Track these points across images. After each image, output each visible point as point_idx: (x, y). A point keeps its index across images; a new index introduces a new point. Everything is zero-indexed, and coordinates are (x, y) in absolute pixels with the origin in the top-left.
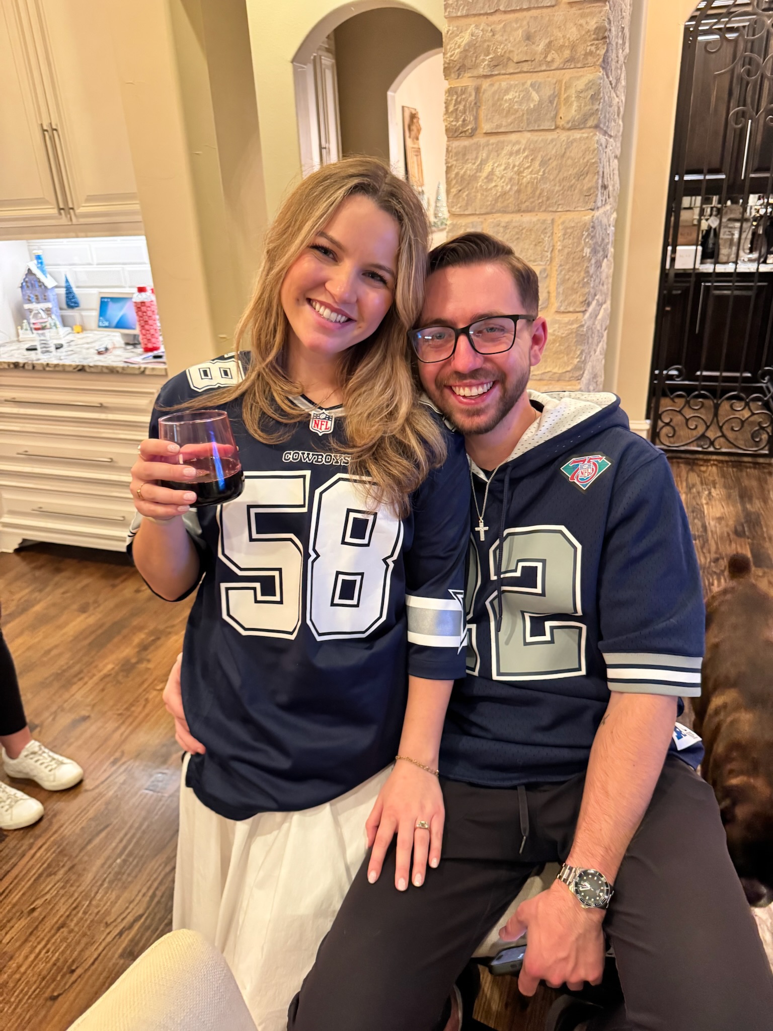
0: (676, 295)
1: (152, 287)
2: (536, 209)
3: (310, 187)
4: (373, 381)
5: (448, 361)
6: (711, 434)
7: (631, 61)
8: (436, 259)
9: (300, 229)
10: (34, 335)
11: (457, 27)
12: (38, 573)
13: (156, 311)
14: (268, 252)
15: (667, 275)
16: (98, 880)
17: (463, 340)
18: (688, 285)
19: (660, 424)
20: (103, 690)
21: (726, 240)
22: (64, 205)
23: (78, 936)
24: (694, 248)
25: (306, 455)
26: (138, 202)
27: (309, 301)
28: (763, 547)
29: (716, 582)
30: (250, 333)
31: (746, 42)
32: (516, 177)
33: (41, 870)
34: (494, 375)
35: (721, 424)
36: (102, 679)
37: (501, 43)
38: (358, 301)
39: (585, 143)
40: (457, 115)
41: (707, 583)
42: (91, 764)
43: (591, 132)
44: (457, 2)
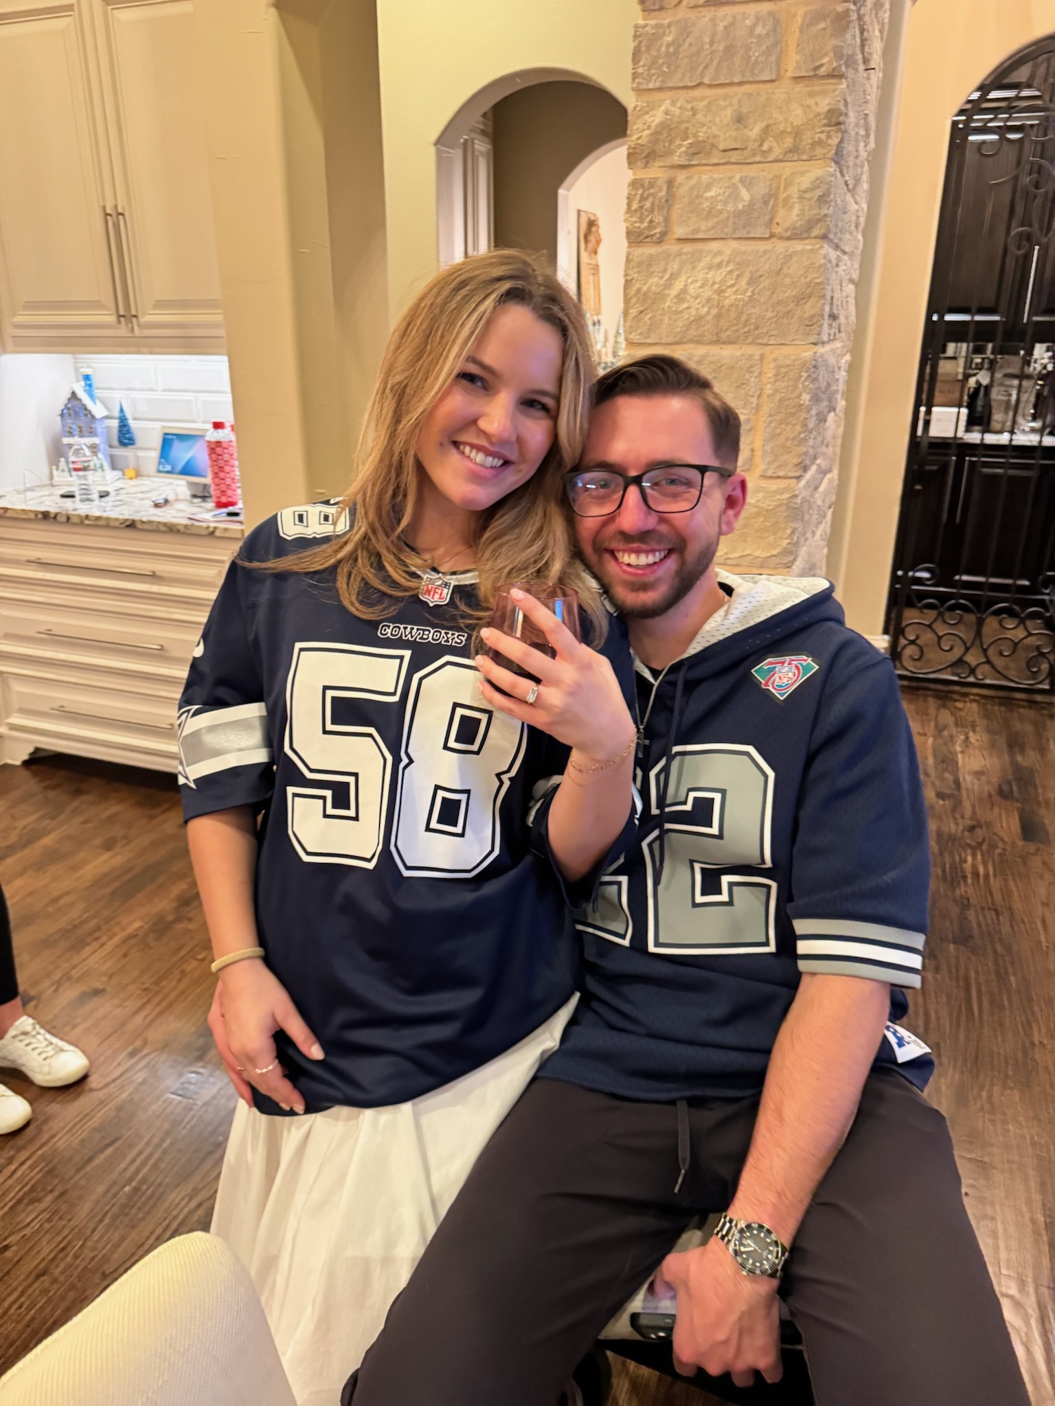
0: (930, 471)
1: (233, 423)
2: (741, 340)
5: (611, 517)
6: (972, 659)
7: (877, 160)
10: (74, 478)
11: (648, 103)
12: (51, 794)
13: (236, 455)
15: (918, 444)
16: (97, 1213)
17: (633, 491)
18: (947, 458)
19: (903, 642)
20: (125, 956)
21: (1000, 402)
22: (125, 310)
23: (63, 1288)
24: (955, 410)
25: (409, 630)
26: (220, 311)
27: (457, 445)
28: (1038, 815)
29: (969, 859)
31: (1036, 142)
32: (716, 297)
33: (21, 1193)
34: (669, 541)
35: (985, 647)
36: (125, 941)
37: (703, 125)
38: (519, 439)
39: (808, 258)
40: (642, 214)
41: (957, 858)
42: (100, 1056)
43: (816, 244)
44: (649, 70)
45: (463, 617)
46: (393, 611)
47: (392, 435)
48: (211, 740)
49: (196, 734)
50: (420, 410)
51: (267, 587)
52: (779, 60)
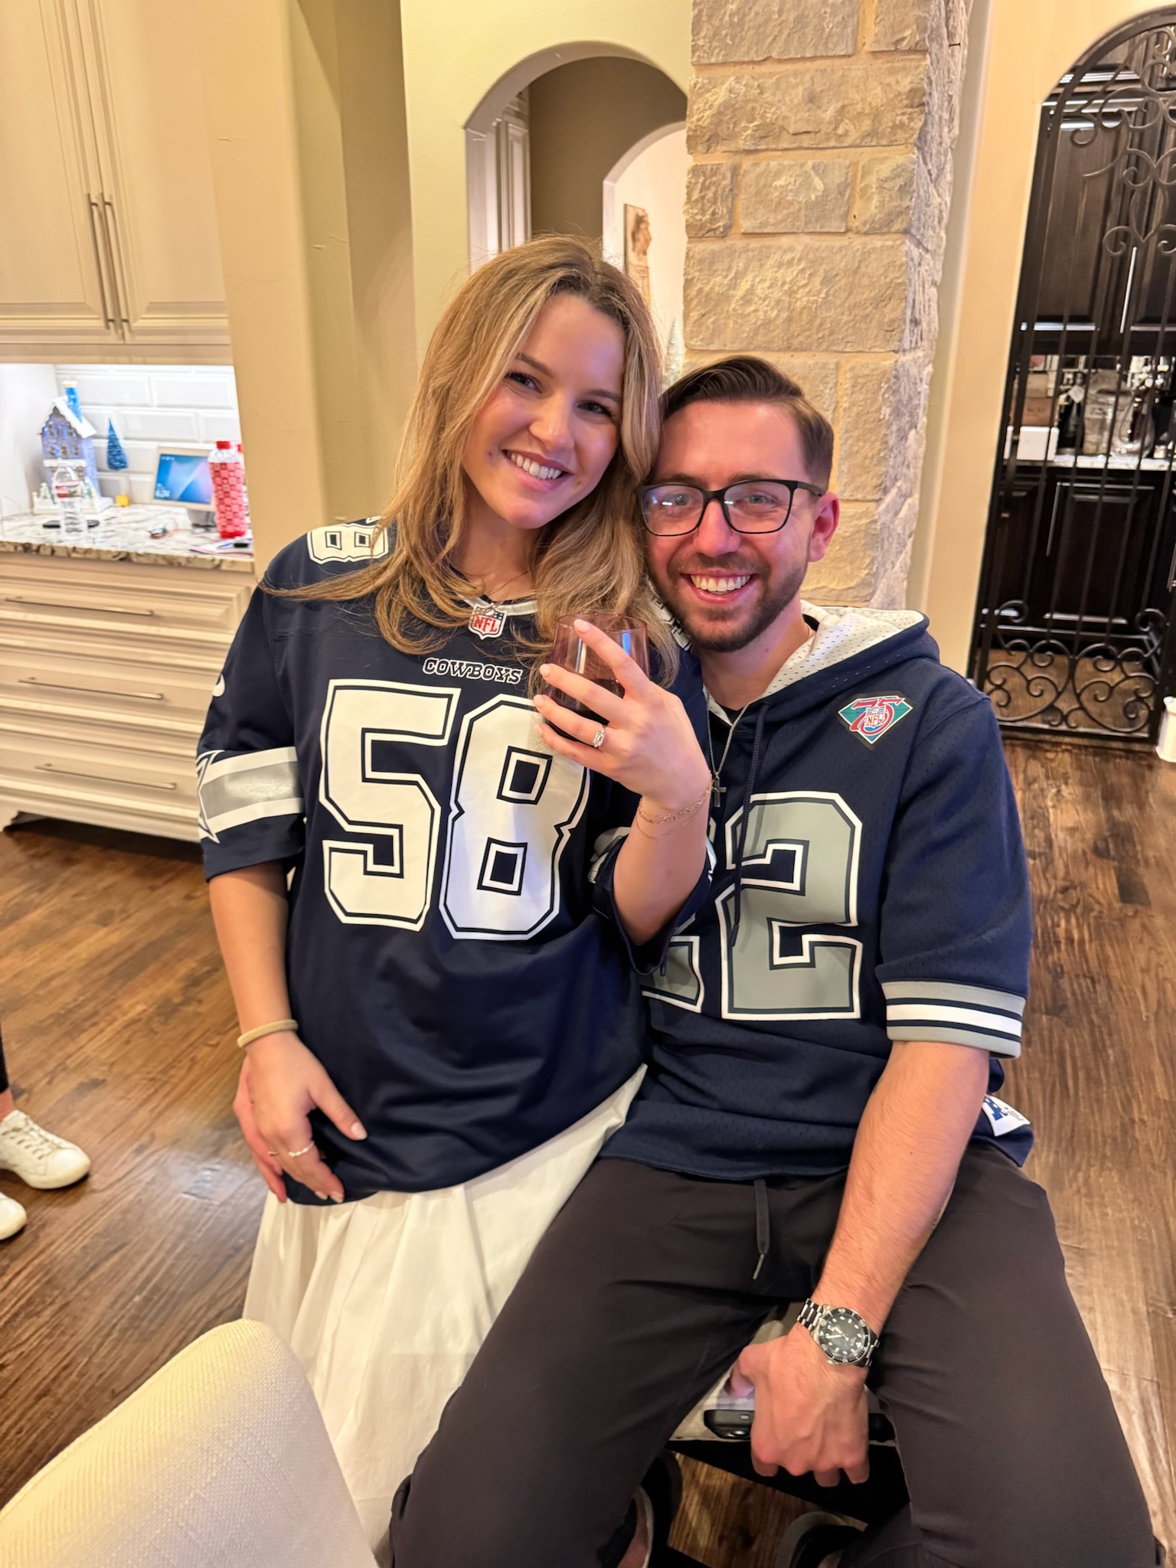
0: (1018, 498)
1: (240, 442)
2: (814, 348)
5: (689, 538)
6: (1065, 705)
7: (962, 147)
11: (709, 79)
12: (38, 864)
13: (242, 480)
15: (1005, 468)
16: (104, 1327)
17: (714, 508)
18: (1036, 484)
19: (988, 686)
20: (128, 1042)
21: (1094, 421)
22: (115, 315)
23: (68, 1409)
24: (1046, 430)
25: (457, 665)
26: (225, 315)
27: (509, 454)
28: (1136, 874)
29: (1063, 923)
31: (1133, 131)
32: (786, 299)
33: (16, 1308)
34: (753, 565)
35: (1078, 691)
36: (127, 1026)
37: (772, 105)
38: (576, 445)
39: (889, 255)
40: (703, 205)
41: (1049, 923)
42: (103, 1152)
43: (897, 240)
44: (710, 42)
45: (520, 650)
46: (440, 644)
47: (435, 445)
48: (236, 789)
49: (217, 783)
50: (465, 416)
51: (297, 616)
52: (855, 32)
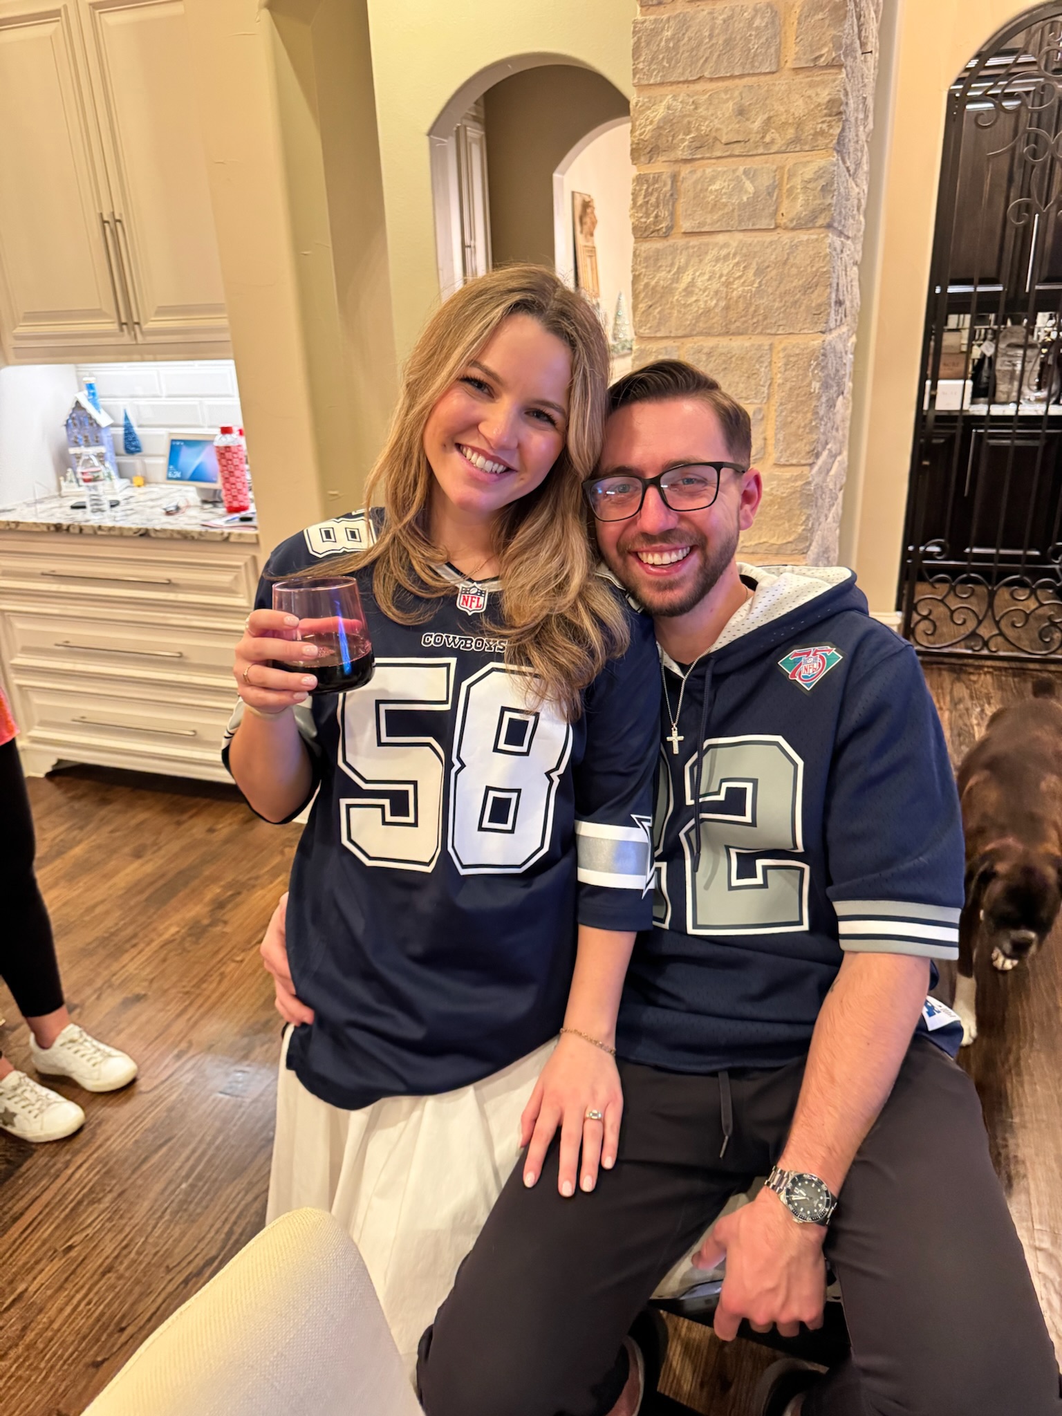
0: (938, 445)
2: (750, 331)
3: (460, 305)
4: (538, 546)
5: (633, 520)
6: (986, 631)
7: (876, 140)
8: (618, 394)
9: (447, 357)
10: (81, 489)
11: (649, 98)
12: (77, 805)
13: (245, 459)
14: (408, 385)
15: (925, 418)
16: (157, 1210)
17: (652, 493)
18: (953, 431)
19: (916, 617)
20: (164, 960)
21: (1004, 372)
22: (128, 319)
23: (129, 1283)
24: (961, 382)
25: (451, 639)
26: (225, 315)
27: (459, 447)
30: (384, 486)
31: (1032, 112)
32: (723, 289)
33: (80, 1196)
34: (691, 538)
35: (997, 619)
36: (163, 946)
37: (706, 119)
38: (519, 446)
39: (814, 247)
40: (647, 209)
42: (147, 1059)
43: (821, 233)
44: (649, 65)
52: (778, 51)
